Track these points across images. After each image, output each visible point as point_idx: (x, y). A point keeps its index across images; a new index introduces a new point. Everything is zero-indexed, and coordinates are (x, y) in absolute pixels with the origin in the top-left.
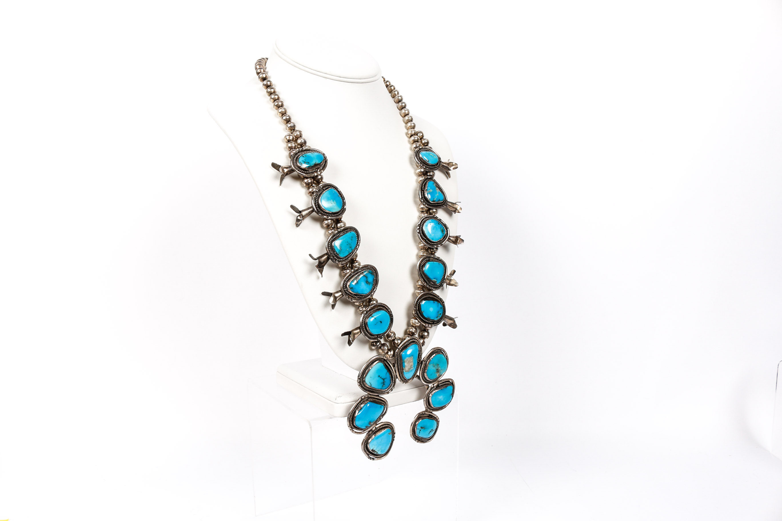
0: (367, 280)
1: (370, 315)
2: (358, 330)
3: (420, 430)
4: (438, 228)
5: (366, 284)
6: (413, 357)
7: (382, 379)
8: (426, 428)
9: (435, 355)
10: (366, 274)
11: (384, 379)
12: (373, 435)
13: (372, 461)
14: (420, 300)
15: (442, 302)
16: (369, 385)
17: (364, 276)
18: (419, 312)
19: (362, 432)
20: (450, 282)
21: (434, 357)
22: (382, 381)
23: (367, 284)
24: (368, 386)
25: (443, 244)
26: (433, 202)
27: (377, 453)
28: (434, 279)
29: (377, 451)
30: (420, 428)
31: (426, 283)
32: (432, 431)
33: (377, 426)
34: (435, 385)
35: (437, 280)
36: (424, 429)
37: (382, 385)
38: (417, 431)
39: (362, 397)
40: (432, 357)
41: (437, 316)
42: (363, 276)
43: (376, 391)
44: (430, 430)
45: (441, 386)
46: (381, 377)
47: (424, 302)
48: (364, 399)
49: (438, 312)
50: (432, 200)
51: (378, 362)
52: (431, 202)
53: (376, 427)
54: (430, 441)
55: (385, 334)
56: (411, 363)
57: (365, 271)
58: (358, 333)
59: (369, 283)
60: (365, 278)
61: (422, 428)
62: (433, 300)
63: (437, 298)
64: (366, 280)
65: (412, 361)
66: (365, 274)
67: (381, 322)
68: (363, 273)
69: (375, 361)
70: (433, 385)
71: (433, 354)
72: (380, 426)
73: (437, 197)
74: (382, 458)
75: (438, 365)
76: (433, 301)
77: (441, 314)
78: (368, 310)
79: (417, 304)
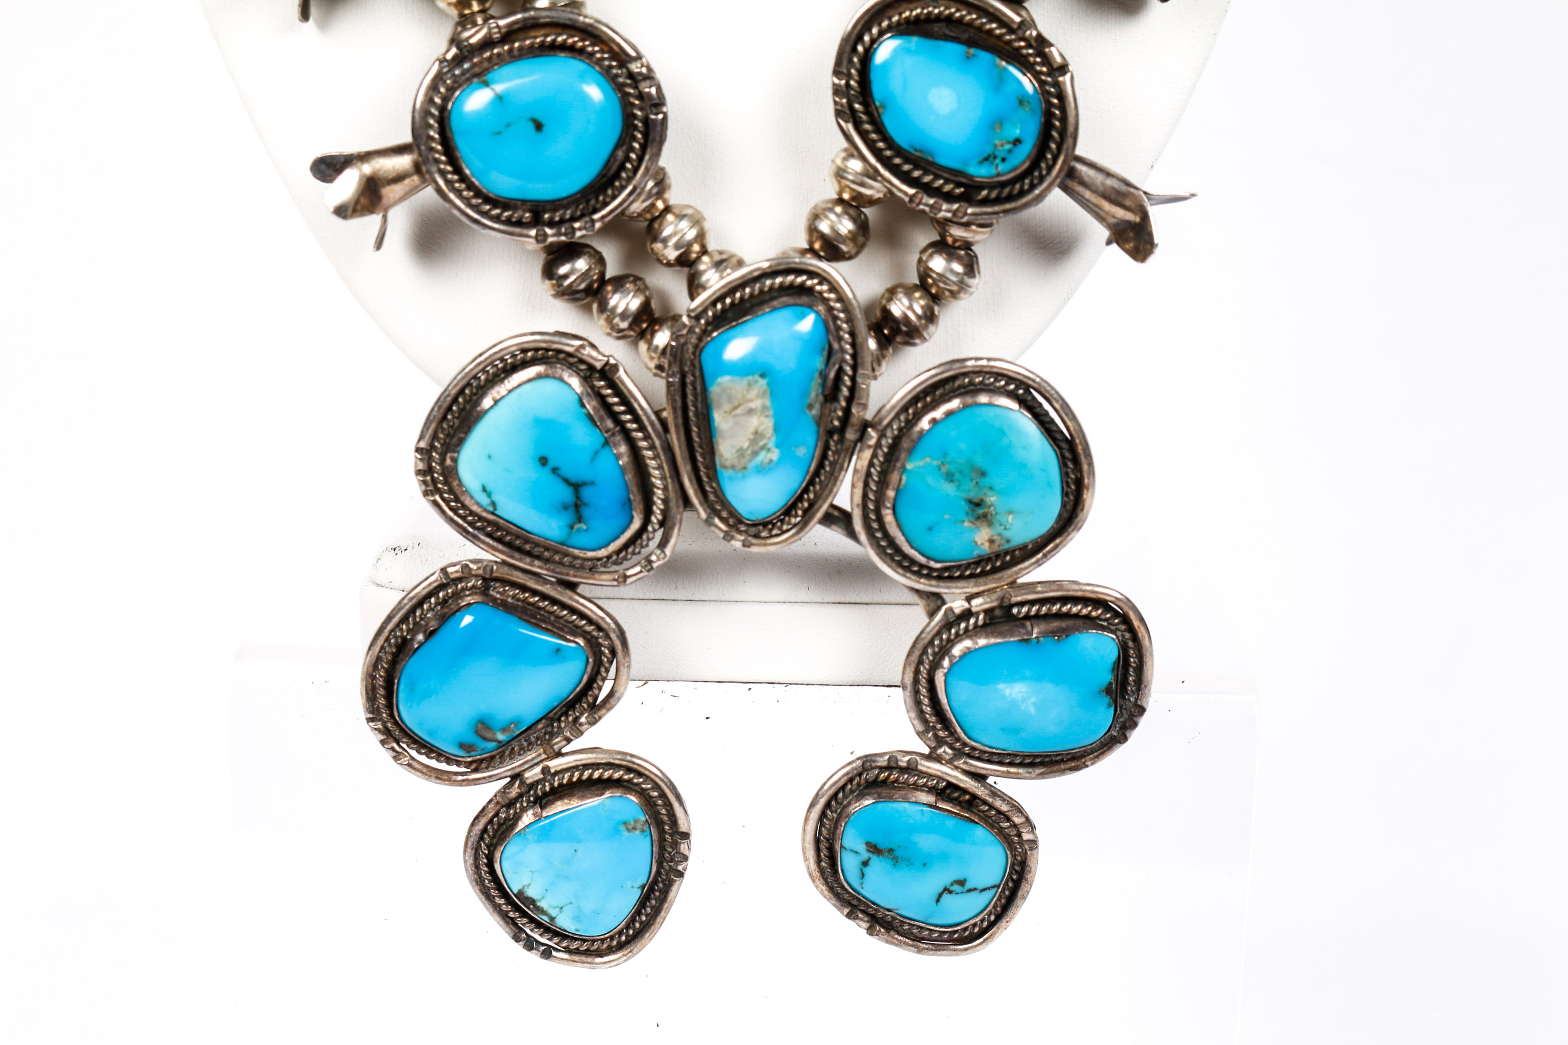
1: (480, 76)
2: (404, 162)
3: (865, 863)
6: (763, 382)
7: (566, 480)
8: (909, 862)
9: (955, 403)
11: (576, 487)
12: (530, 812)
13: (533, 958)
14: (873, 28)
15: (1047, 60)
16: (484, 500)
18: (867, 112)
19: (457, 774)
21: (949, 414)
22: (566, 494)
24: (475, 508)
27: (552, 919)
29: (553, 912)
30: (862, 848)
32: (956, 888)
33: (555, 764)
34: (977, 603)
36: (896, 860)
37: (568, 517)
38: (849, 864)
39: (450, 570)
40: (938, 413)
41: (988, 150)
43: (537, 551)
44: (944, 877)
45: (1027, 617)
46: (555, 471)
48: (460, 580)
49: (997, 123)
51: (539, 377)
53: (546, 770)
54: (966, 950)
55: (595, 211)
56: (754, 422)
58: (399, 178)
61: (874, 849)
62: (971, 43)
63: (1012, 31)
65: (764, 408)
67: (539, 126)
69: (525, 364)
70: (969, 599)
71: (949, 400)
72: (576, 767)
74: (598, 960)
75: (983, 474)
77: (1017, 142)
78: (473, 41)
79: (854, 50)
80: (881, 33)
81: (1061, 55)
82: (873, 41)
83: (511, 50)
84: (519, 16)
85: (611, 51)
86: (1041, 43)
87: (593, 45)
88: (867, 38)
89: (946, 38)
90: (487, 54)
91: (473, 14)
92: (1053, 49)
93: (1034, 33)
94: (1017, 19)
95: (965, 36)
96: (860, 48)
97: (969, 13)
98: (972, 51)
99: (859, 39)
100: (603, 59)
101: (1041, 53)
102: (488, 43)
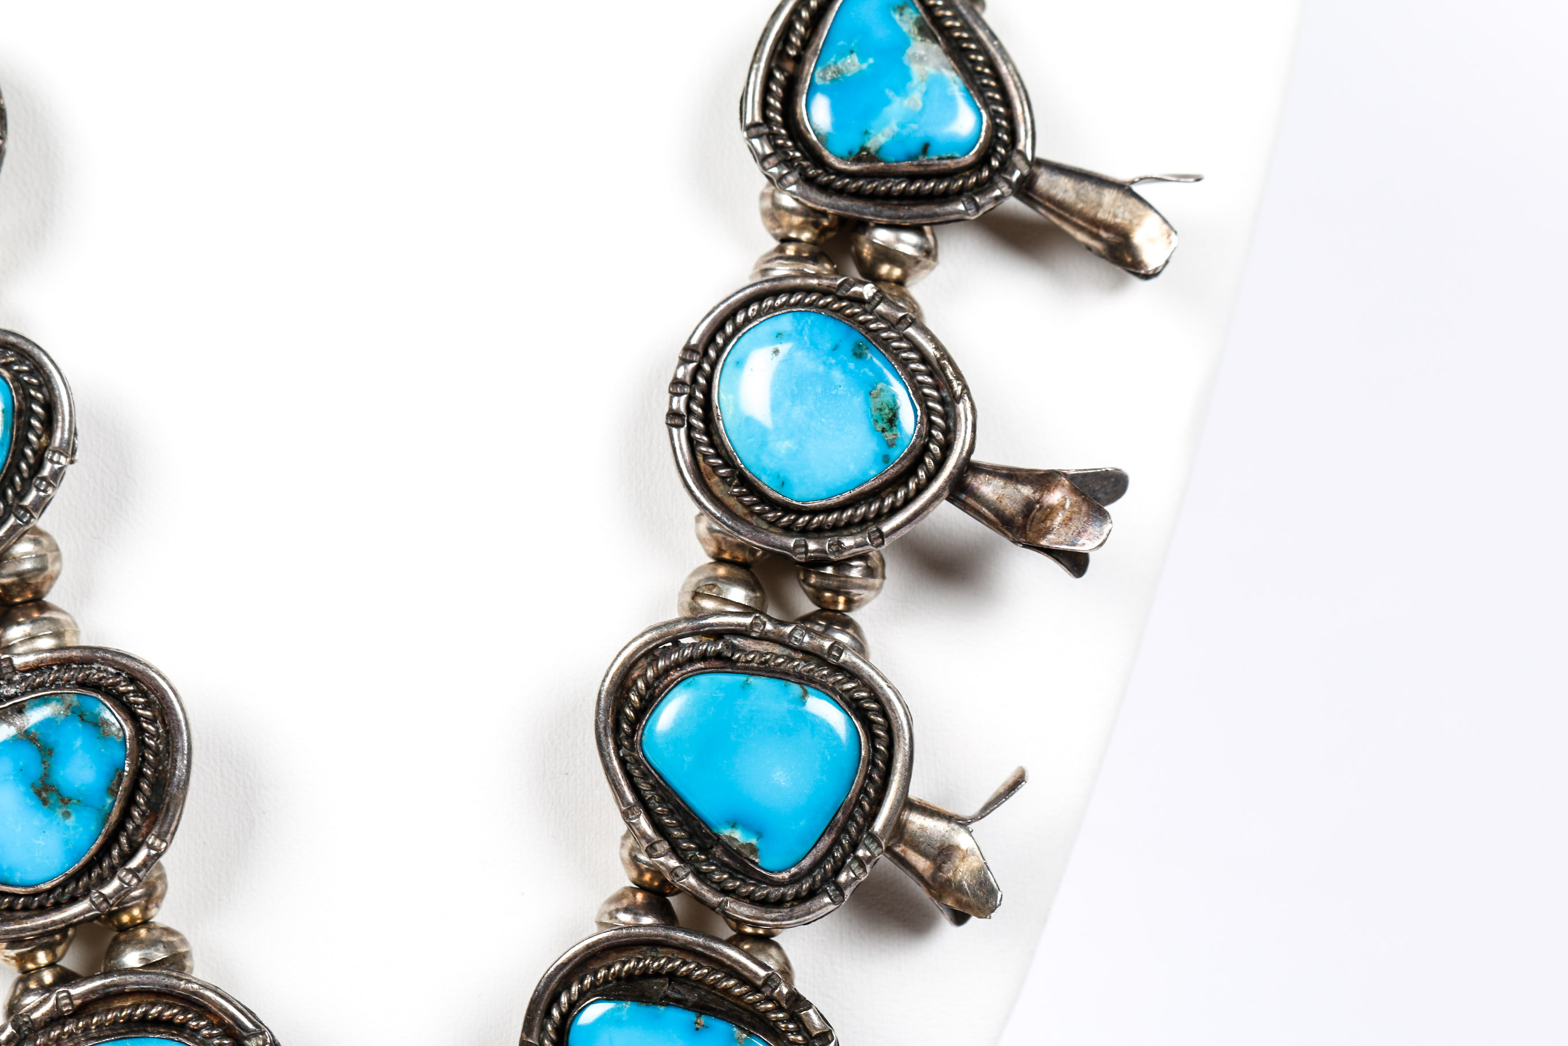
0: (46, 776)
4: (841, 391)
5: (33, 801)
10: (47, 722)
14: (575, 989)
17: (27, 737)
20: (939, 868)
23: (45, 802)
25: (886, 528)
26: (858, 159)
28: (734, 826)
31: (675, 850)
35: (759, 835)
42: (15, 739)
47: (594, 1012)
50: (850, 142)
52: (832, 160)
57: (44, 700)
59: (65, 801)
60: (29, 756)
62: (701, 1008)
63: (756, 989)
64: (36, 770)
66: (35, 716)
68: (20, 709)
73: (902, 126)
76: (689, 1016)
78: (36, 1015)
79: (548, 1014)
80: (583, 995)
81: (822, 1017)
82: (572, 1005)
83: (86, 1029)
84: (98, 983)
85: (221, 1024)
86: (797, 1003)
87: (199, 1017)
88: (564, 999)
89: (667, 1001)
90: (54, 1034)
91: (39, 969)
92: (811, 1011)
93: (785, 991)
94: (762, 973)
95: (693, 997)
96: (555, 1013)
97: (700, 967)
98: (703, 1019)
99: (555, 999)
100: (212, 1036)
101: (794, 1017)
102: (56, 1019)
